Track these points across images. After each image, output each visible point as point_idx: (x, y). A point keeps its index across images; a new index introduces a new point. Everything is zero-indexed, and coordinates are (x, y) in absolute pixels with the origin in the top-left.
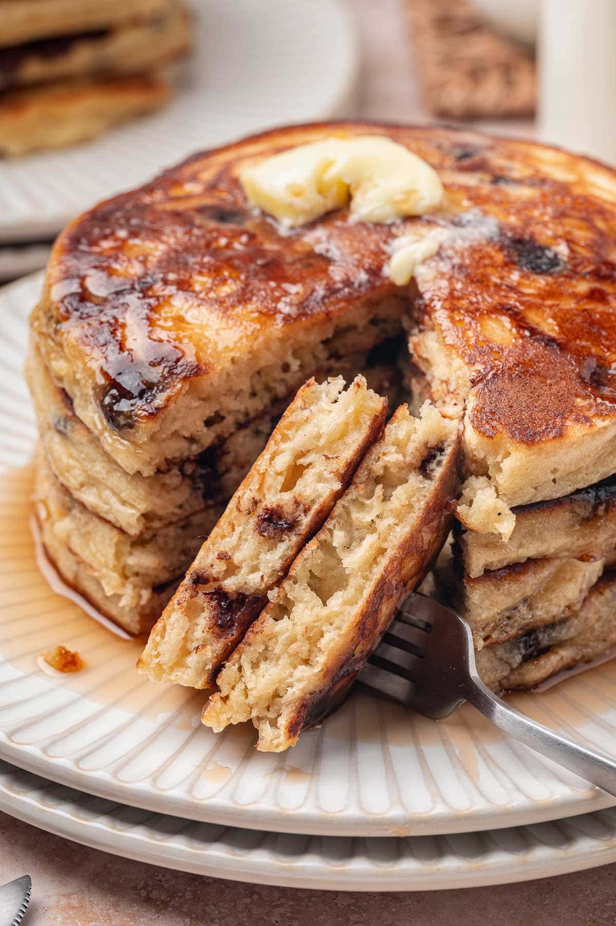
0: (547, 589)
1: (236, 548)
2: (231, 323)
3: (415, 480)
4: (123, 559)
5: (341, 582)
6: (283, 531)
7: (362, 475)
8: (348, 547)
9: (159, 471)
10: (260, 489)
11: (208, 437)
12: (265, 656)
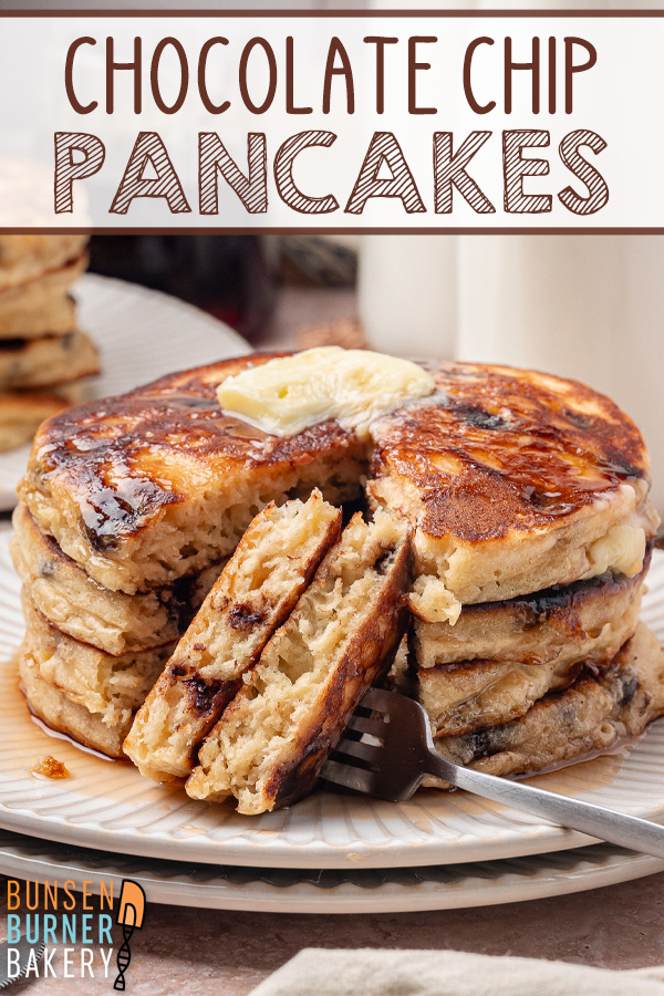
0: (495, 690)
1: (211, 640)
2: (203, 464)
3: (370, 575)
4: (105, 681)
5: (308, 667)
6: (252, 623)
7: (323, 572)
8: (312, 635)
9: (138, 593)
10: (230, 591)
11: (183, 566)
12: (242, 730)
